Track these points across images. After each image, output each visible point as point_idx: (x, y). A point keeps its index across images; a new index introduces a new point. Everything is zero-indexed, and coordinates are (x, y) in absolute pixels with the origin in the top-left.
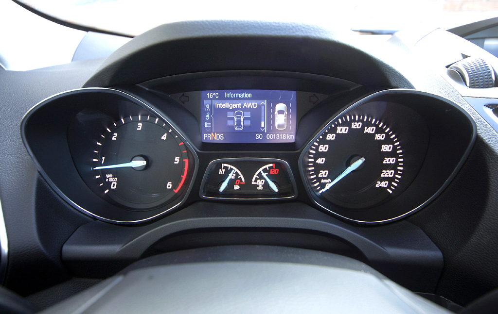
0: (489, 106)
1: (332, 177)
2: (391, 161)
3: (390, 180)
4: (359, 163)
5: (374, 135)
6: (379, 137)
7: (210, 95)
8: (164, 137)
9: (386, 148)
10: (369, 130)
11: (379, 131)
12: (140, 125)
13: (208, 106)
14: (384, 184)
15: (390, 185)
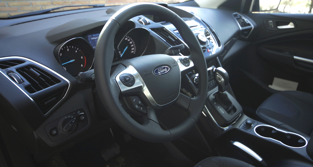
0: (150, 28)
1: (122, 53)
2: (132, 46)
3: (134, 50)
4: (127, 47)
5: (127, 40)
6: (129, 40)
7: (89, 36)
8: (76, 51)
9: (131, 43)
10: (126, 39)
11: (128, 39)
12: (68, 50)
13: (89, 40)
14: (133, 52)
15: (134, 52)
